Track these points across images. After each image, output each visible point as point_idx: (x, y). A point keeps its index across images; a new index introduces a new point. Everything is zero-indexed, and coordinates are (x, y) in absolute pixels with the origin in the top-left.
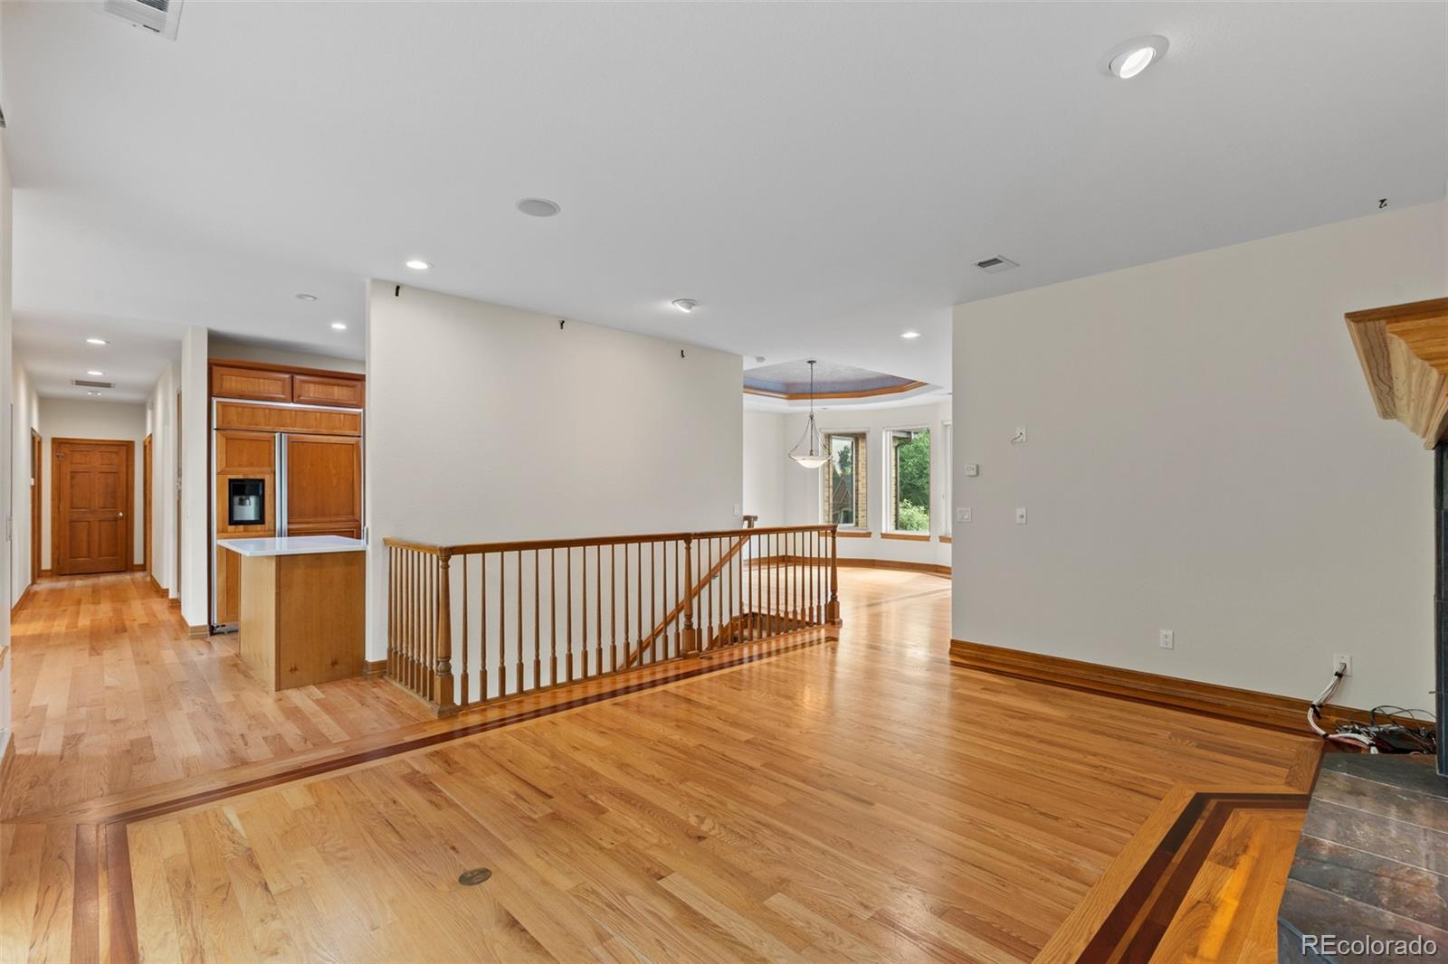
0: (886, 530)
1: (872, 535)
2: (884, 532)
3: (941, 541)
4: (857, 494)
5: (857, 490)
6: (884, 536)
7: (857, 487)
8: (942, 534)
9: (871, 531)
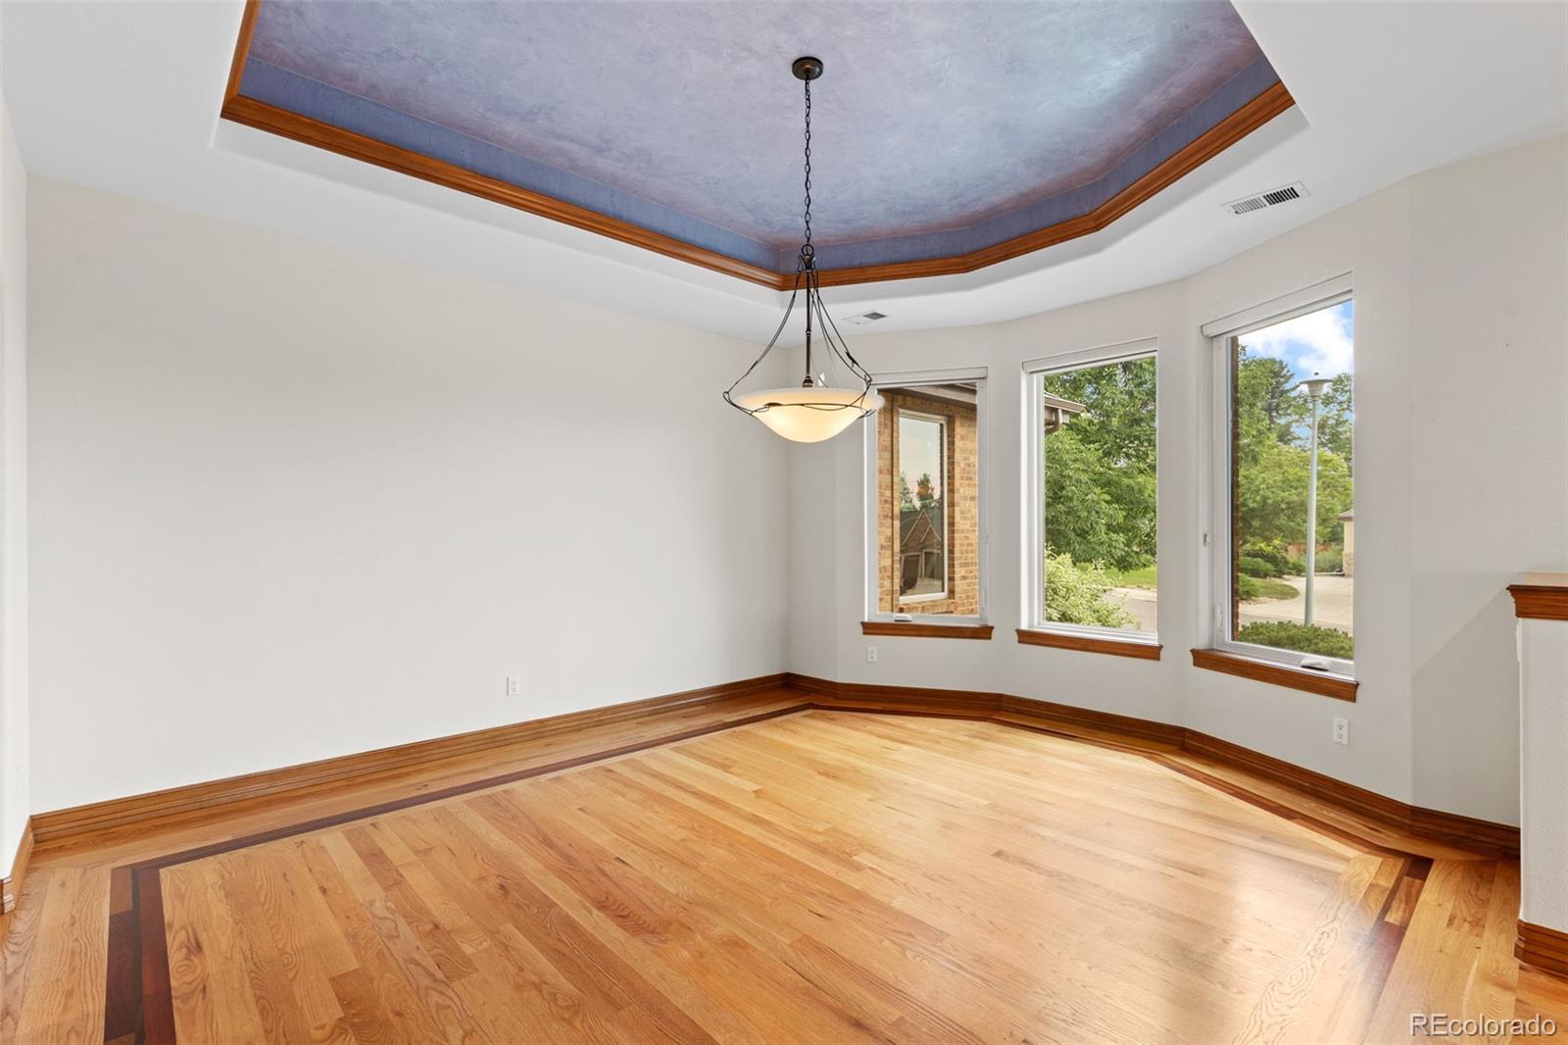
0: (1031, 624)
1: (994, 633)
2: (1024, 626)
3: (1197, 663)
4: (952, 532)
5: (952, 524)
6: (1027, 637)
7: (952, 517)
8: (1201, 643)
9: (990, 624)
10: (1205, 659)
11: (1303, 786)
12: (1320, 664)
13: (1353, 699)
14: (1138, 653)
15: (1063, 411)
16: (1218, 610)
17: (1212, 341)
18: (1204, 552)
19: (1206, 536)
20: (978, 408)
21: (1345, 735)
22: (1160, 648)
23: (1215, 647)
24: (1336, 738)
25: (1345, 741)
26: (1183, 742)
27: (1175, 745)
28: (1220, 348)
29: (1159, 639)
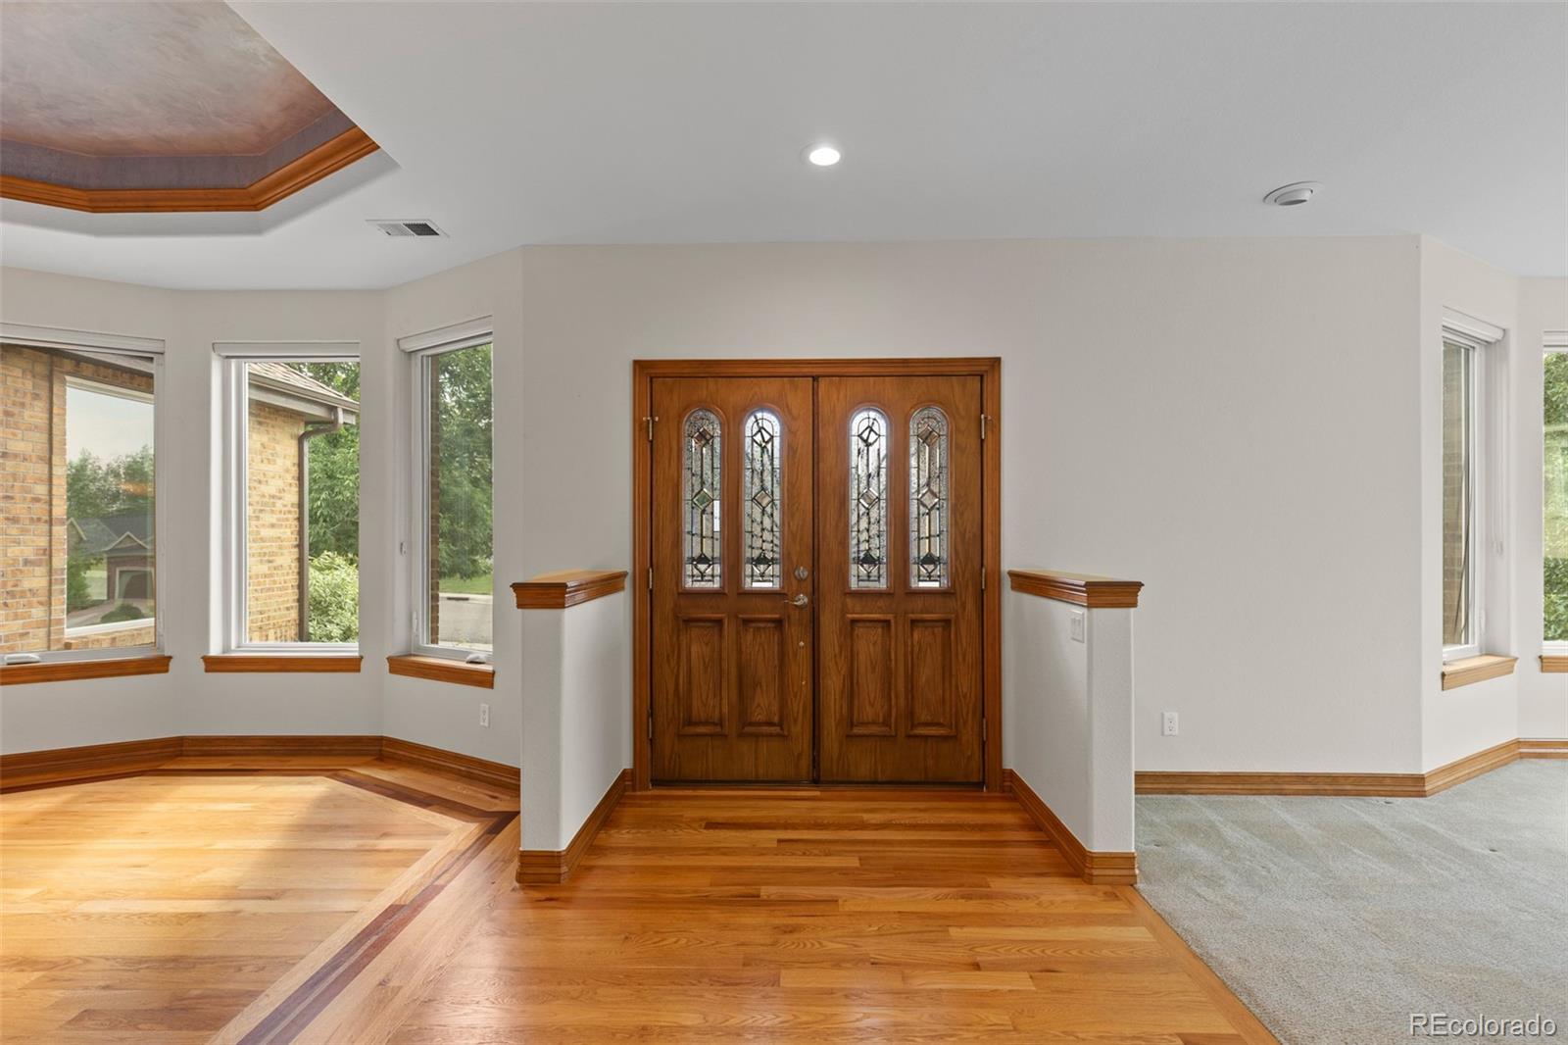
0: (226, 647)
1: (172, 665)
2: (215, 650)
3: (392, 671)
6: (216, 665)
8: (397, 650)
9: (167, 653)
10: (401, 665)
11: (460, 770)
12: (478, 658)
13: (491, 686)
14: (338, 668)
15: (344, 410)
16: (414, 616)
17: (410, 359)
18: (400, 562)
19: (402, 544)
20: (155, 376)
21: (487, 721)
22: (361, 658)
23: (413, 652)
24: (482, 724)
25: (486, 725)
26: (380, 750)
27: (371, 755)
28: (416, 364)
29: (360, 651)
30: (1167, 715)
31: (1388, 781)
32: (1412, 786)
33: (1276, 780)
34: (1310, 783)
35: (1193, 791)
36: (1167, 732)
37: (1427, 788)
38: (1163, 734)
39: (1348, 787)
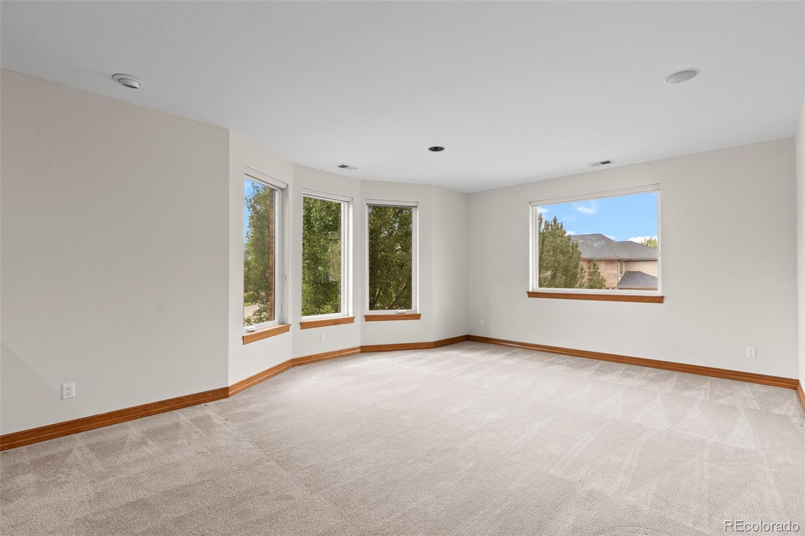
30: (65, 386)
31: (211, 394)
32: (223, 393)
33: (146, 408)
34: (167, 405)
35: (85, 429)
36: (65, 396)
37: (229, 393)
38: (62, 399)
39: (189, 402)
